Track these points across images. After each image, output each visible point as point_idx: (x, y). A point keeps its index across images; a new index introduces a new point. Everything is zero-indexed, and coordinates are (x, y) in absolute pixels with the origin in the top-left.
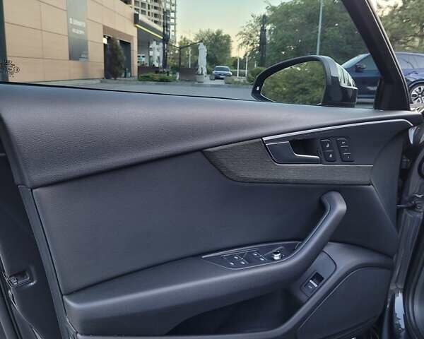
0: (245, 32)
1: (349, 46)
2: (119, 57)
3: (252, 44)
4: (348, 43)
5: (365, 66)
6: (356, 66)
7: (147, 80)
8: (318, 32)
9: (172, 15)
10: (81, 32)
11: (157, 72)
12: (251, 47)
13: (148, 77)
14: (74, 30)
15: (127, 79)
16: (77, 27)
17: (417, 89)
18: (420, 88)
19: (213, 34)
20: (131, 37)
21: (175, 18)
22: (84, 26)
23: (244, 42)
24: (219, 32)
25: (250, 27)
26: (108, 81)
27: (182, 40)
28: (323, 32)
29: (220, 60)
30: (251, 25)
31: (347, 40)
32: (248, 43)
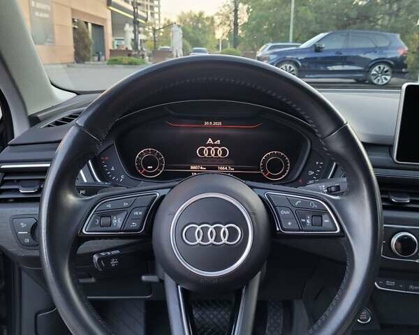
0: (221, 13)
1: (318, 25)
2: (86, 40)
3: (229, 25)
4: (317, 23)
5: (323, 46)
6: (315, 45)
7: (116, 64)
8: (290, 12)
10: (46, 16)
11: (129, 55)
12: (229, 28)
13: (115, 60)
14: (37, 14)
15: (99, 63)
16: (40, 10)
17: (377, 68)
18: (380, 67)
19: (195, 16)
20: (105, 20)
22: (49, 9)
23: (221, 24)
24: (201, 14)
25: (227, 8)
26: (78, 65)
27: (166, 22)
28: (296, 12)
29: (203, 42)
30: (228, 5)
31: (316, 19)
32: (225, 24)
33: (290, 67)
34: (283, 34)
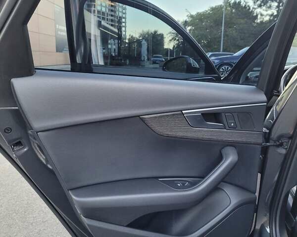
1: (242, 41)
3: (178, 40)
4: (241, 39)
9: (123, 20)
10: (64, 34)
11: (114, 59)
12: (177, 42)
14: (59, 33)
19: (152, 33)
21: (125, 23)
23: (172, 39)
24: (156, 32)
28: (225, 31)
31: (240, 37)
32: (175, 39)
33: (228, 68)
34: (216, 47)
